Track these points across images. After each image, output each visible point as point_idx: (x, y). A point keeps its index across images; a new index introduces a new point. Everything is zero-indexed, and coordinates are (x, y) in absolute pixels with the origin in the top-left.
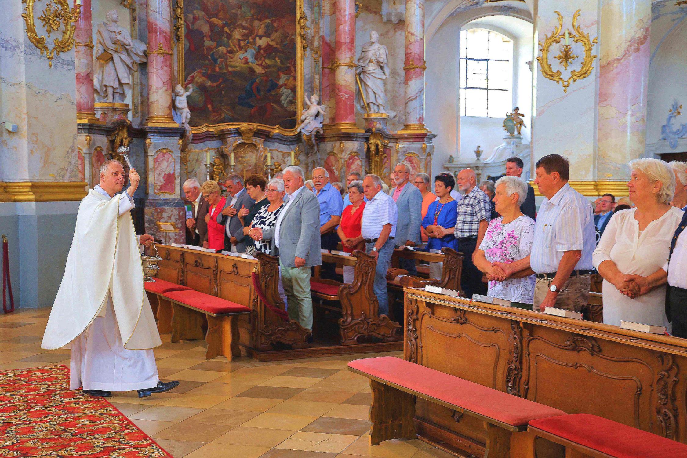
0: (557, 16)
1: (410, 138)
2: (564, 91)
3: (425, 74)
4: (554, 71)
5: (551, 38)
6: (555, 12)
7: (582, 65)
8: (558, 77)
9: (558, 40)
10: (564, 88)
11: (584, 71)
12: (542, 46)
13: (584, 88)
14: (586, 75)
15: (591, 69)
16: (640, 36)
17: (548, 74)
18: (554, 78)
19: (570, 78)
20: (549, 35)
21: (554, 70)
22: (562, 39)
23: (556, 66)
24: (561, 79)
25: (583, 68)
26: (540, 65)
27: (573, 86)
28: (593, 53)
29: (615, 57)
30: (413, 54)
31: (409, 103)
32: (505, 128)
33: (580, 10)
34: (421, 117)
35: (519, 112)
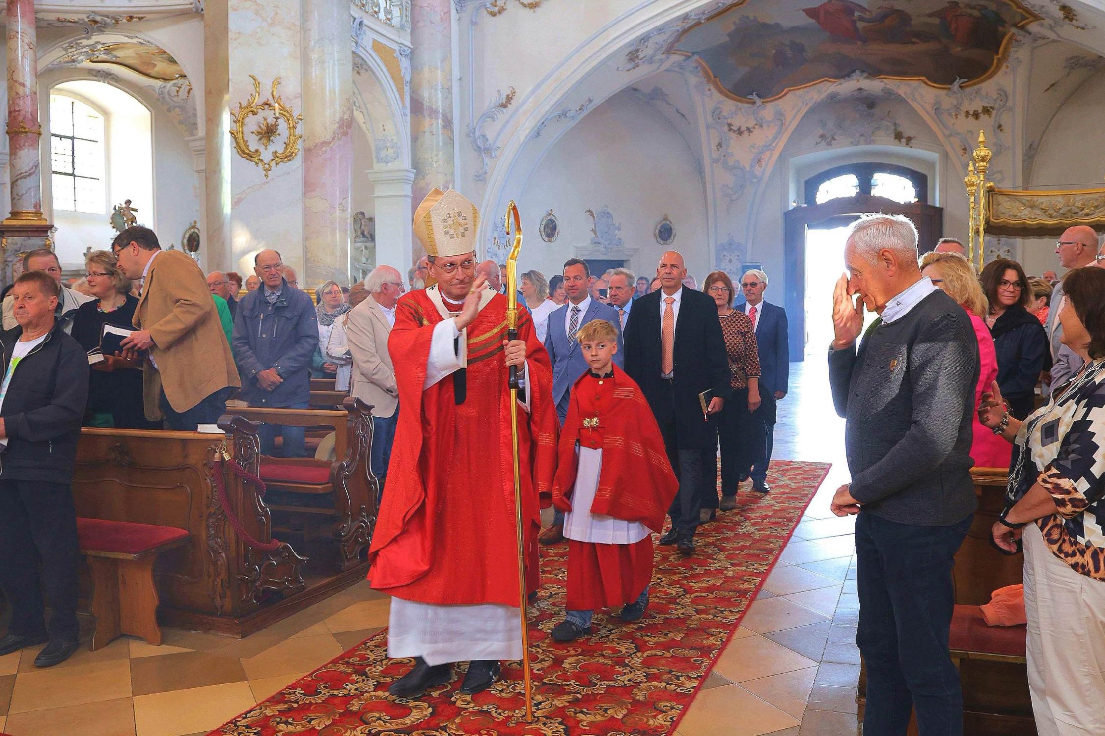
0: (253, 81)
1: (23, 231)
2: (265, 176)
3: (40, 143)
4: (251, 150)
5: (246, 107)
6: (250, 76)
7: (285, 146)
8: (257, 158)
9: (255, 110)
10: (264, 172)
11: (288, 153)
12: (235, 116)
13: (289, 173)
14: (291, 158)
15: (296, 151)
16: (348, 117)
17: (244, 153)
18: (253, 158)
19: (272, 160)
20: (244, 104)
21: (253, 149)
22: (260, 110)
23: (253, 144)
24: (261, 161)
25: (286, 148)
26: (233, 139)
27: (275, 171)
28: (298, 132)
29: (323, 140)
30: (22, 113)
31: (19, 180)
32: (113, 225)
33: (280, 78)
34: (38, 201)
35: (131, 206)
